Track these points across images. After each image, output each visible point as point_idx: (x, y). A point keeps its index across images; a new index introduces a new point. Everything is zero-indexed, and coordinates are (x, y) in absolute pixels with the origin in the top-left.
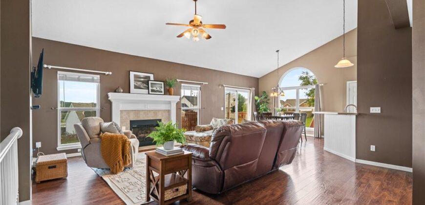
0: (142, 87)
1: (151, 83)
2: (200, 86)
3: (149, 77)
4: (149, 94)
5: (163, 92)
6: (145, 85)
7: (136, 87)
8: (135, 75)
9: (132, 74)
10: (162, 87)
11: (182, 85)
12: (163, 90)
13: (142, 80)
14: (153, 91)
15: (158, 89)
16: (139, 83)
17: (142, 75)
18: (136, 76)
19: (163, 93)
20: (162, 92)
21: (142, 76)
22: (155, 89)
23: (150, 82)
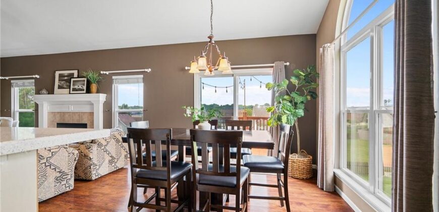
0: (65, 87)
1: (74, 81)
2: (142, 76)
3: (73, 74)
4: (70, 93)
5: (85, 90)
6: (68, 84)
7: (60, 87)
8: (60, 74)
9: (57, 73)
10: (84, 85)
11: (114, 77)
12: (85, 87)
13: (66, 78)
14: (74, 90)
15: (80, 87)
16: (63, 82)
17: (66, 72)
18: (61, 76)
19: (85, 92)
20: (83, 90)
21: (66, 75)
22: (76, 87)
23: (72, 80)
